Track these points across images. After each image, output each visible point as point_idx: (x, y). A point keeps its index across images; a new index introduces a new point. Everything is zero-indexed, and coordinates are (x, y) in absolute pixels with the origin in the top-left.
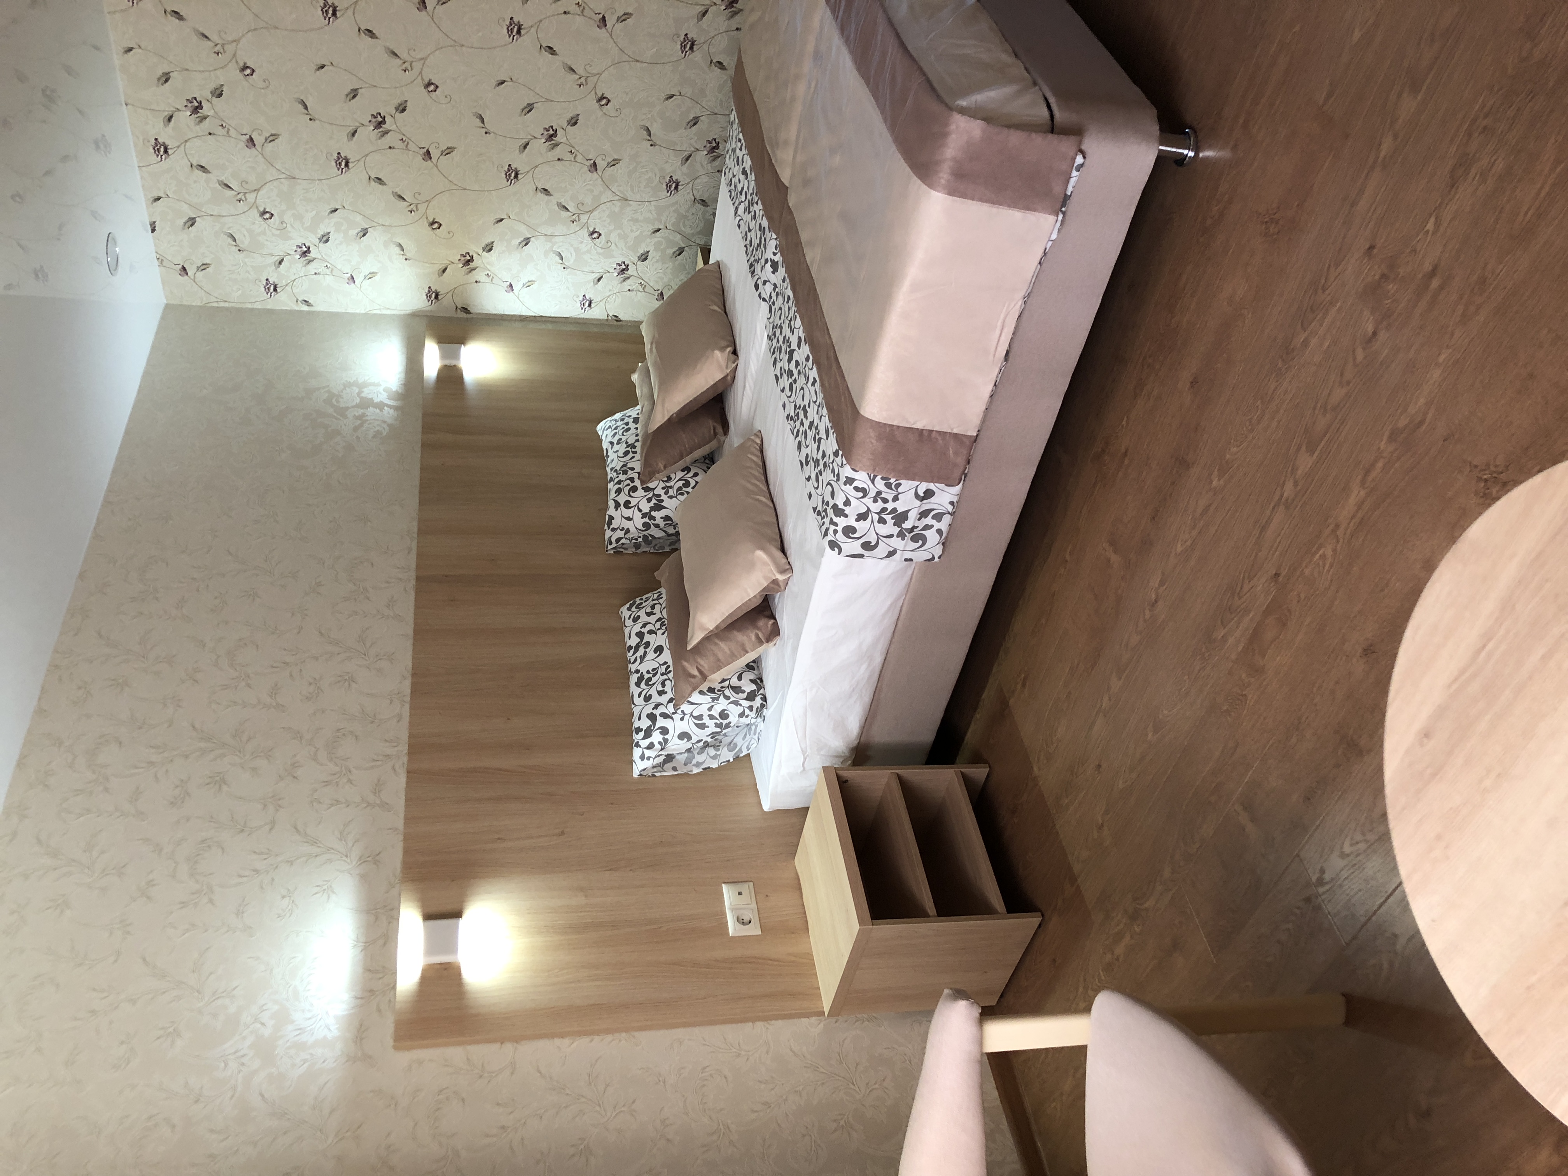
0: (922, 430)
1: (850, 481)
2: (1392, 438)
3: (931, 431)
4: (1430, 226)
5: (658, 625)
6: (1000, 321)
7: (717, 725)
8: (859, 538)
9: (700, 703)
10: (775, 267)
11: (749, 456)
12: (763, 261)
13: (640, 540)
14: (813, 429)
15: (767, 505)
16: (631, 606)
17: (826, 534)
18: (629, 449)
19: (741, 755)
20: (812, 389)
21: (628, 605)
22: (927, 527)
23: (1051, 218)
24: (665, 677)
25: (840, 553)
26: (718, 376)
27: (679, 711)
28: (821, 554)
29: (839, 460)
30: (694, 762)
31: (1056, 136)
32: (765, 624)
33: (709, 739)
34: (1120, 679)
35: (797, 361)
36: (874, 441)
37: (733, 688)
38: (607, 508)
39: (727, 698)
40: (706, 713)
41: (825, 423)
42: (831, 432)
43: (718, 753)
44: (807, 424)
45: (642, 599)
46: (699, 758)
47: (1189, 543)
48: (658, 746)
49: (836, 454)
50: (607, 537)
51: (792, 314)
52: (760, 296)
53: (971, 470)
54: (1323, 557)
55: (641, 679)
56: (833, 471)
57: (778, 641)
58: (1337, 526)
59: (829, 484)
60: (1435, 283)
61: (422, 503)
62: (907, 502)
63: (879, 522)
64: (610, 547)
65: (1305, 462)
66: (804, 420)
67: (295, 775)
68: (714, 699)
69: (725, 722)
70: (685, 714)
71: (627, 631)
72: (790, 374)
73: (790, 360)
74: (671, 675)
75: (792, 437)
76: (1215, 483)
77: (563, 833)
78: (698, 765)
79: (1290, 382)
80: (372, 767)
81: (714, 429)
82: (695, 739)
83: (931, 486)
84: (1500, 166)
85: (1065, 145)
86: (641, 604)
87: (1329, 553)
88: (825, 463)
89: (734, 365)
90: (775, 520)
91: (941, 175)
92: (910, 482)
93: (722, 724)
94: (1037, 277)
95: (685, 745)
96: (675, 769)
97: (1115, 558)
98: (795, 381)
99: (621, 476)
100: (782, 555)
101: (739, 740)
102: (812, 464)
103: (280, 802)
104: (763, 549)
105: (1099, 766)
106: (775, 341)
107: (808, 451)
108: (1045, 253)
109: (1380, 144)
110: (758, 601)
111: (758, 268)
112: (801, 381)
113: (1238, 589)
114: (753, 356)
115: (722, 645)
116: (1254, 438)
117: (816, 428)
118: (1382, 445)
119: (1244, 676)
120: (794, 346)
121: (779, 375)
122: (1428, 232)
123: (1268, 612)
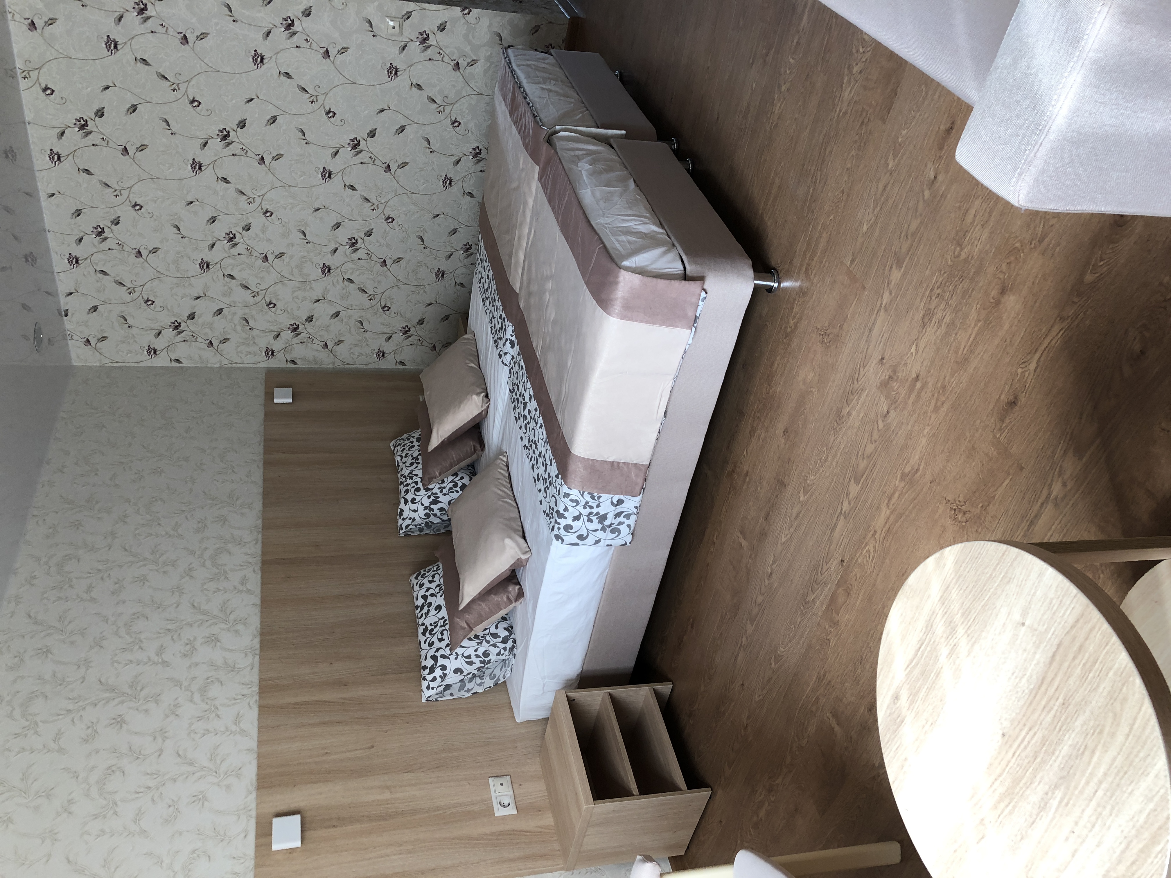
0: (613, 462)
1: (567, 495)
2: (902, 479)
3: (619, 463)
4: (913, 350)
5: (437, 590)
6: (660, 393)
7: (481, 662)
8: (575, 532)
9: (469, 647)
10: (512, 343)
11: (499, 470)
12: (504, 339)
13: (423, 525)
14: (542, 457)
15: (512, 506)
16: (418, 576)
17: (553, 530)
18: (414, 461)
19: (499, 682)
20: (540, 431)
21: (415, 575)
22: (620, 523)
23: (688, 331)
24: (443, 628)
25: (562, 543)
26: (476, 412)
27: (454, 653)
28: (550, 543)
29: (559, 480)
30: (466, 689)
31: (687, 282)
32: (513, 590)
33: (476, 672)
34: (752, 626)
35: (529, 410)
36: (582, 470)
37: (492, 634)
38: (399, 503)
39: (488, 642)
40: (473, 654)
41: (549, 455)
42: (553, 461)
43: (483, 681)
44: (537, 453)
45: (425, 571)
46: (469, 686)
47: (789, 536)
48: (439, 679)
49: (557, 476)
50: (399, 524)
51: (524, 379)
52: (502, 362)
53: (648, 485)
54: (868, 551)
55: (426, 629)
56: (556, 488)
57: (522, 600)
58: (875, 532)
59: (553, 496)
60: (918, 385)
61: (264, 505)
62: (606, 507)
63: (588, 521)
64: (401, 532)
65: (854, 489)
66: (536, 450)
67: (177, 713)
68: (478, 643)
69: (486, 659)
70: (458, 655)
71: (415, 594)
72: (525, 418)
73: (524, 409)
74: (447, 627)
75: (527, 461)
76: (802, 499)
77: (373, 747)
78: (468, 691)
79: (842, 437)
80: (233, 704)
81: (474, 446)
82: (465, 673)
83: (622, 497)
84: (947, 319)
85: (693, 287)
86: (425, 574)
87: (872, 550)
88: (550, 482)
89: (487, 405)
90: (518, 516)
91: (615, 307)
92: (607, 495)
93: (484, 661)
94: (681, 366)
95: (459, 677)
96: (452, 694)
97: (744, 543)
98: (528, 423)
99: (408, 480)
100: (523, 541)
101: (497, 672)
102: (541, 480)
103: (166, 735)
104: (510, 537)
105: (743, 685)
106: (514, 394)
107: (539, 471)
108: (685, 352)
109: (882, 296)
110: (509, 573)
111: (501, 343)
112: (532, 424)
113: (820, 569)
114: (500, 400)
115: (483, 605)
116: (823, 471)
117: (544, 457)
118: (897, 482)
119: (827, 627)
120: (527, 400)
121: (517, 417)
122: (912, 353)
123: (838, 585)
